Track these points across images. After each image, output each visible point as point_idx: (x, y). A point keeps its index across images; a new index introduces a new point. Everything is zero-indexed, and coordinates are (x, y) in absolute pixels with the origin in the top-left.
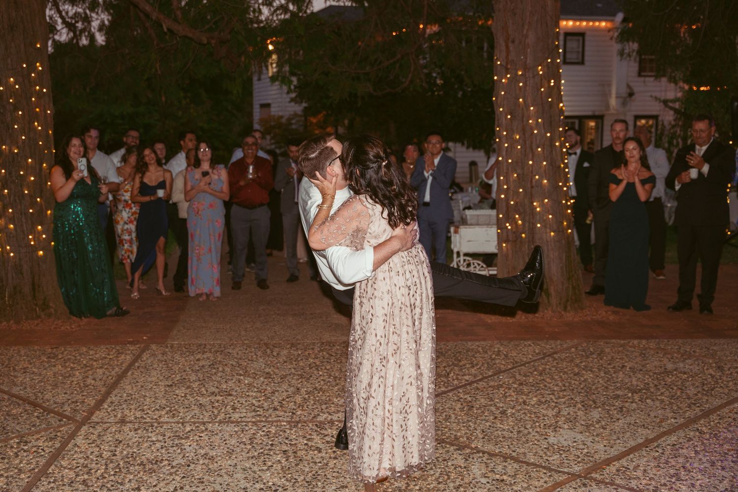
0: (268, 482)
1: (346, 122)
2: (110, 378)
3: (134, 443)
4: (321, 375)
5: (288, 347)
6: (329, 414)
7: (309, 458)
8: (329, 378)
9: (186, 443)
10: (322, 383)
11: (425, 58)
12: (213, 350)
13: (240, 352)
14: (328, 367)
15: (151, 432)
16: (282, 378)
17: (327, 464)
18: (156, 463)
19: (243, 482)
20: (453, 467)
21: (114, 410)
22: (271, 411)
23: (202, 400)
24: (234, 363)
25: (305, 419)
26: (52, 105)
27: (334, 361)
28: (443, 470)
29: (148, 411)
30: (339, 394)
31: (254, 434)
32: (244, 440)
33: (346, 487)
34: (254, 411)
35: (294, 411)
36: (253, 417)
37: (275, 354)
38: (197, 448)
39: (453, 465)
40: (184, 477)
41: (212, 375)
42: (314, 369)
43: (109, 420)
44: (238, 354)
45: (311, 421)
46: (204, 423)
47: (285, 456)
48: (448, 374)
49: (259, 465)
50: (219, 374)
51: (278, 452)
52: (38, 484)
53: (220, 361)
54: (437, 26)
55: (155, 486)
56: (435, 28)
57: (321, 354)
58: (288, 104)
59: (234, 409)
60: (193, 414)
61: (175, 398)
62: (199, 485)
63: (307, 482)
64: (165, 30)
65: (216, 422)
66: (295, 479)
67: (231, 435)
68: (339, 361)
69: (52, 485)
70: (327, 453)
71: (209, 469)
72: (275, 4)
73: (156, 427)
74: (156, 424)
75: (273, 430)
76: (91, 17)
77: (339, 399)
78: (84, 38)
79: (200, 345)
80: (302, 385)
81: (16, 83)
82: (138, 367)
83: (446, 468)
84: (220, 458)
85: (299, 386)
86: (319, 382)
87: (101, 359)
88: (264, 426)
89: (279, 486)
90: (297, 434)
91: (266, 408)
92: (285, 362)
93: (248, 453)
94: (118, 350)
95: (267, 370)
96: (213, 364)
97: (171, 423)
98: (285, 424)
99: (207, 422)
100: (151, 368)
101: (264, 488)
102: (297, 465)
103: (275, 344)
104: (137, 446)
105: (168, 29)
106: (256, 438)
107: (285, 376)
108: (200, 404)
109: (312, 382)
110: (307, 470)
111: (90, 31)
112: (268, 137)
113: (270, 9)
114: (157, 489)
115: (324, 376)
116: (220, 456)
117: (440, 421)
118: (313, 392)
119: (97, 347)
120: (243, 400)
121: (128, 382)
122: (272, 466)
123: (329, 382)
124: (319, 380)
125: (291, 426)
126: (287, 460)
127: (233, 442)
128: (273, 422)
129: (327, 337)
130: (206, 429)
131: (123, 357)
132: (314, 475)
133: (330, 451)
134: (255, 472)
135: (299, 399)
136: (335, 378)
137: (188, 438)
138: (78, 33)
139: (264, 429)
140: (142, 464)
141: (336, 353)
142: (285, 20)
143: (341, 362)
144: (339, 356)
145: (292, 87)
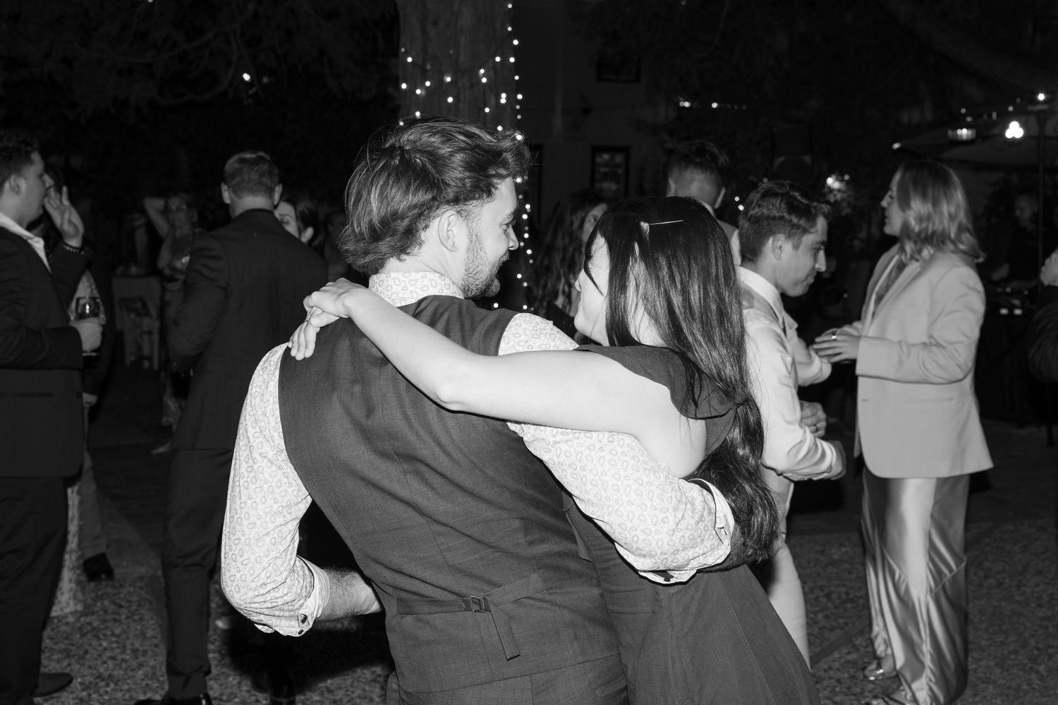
4: (106, 649)
10: (111, 663)
14: (117, 631)
27: (127, 617)
30: (147, 685)
42: (89, 636)
57: (99, 604)
68: (136, 618)
86: (105, 663)
109: (91, 663)
115: (112, 649)
118: (97, 684)
123: (124, 661)
124: (104, 658)
136: (135, 651)
141: (129, 601)
143: (141, 619)
144: (134, 608)
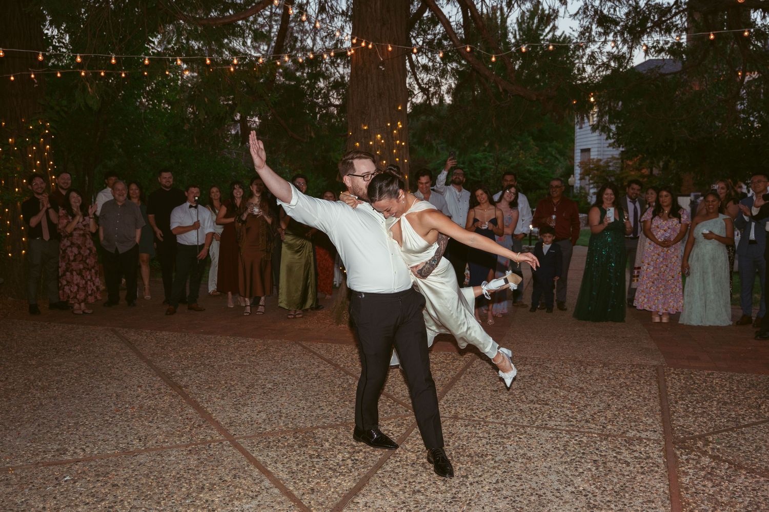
0: (579, 486)
1: (661, 164)
2: (447, 379)
3: (464, 437)
5: (600, 366)
6: (638, 431)
7: (618, 469)
8: (638, 398)
9: (508, 443)
11: (742, 104)
12: (533, 363)
13: (556, 367)
15: (479, 429)
16: (594, 394)
17: (634, 478)
18: (482, 457)
19: (556, 483)
20: (763, 498)
21: (449, 407)
22: (583, 422)
23: (523, 407)
24: (552, 376)
25: (615, 433)
26: (408, 155)
28: (752, 499)
29: (477, 411)
31: (567, 441)
32: (558, 446)
33: (653, 502)
34: (568, 420)
35: (605, 425)
36: (567, 426)
37: (588, 371)
38: (517, 448)
39: (762, 496)
40: (505, 472)
41: (531, 385)
43: (445, 415)
44: (554, 368)
45: (621, 436)
46: (523, 427)
47: (595, 465)
48: (760, 406)
49: (571, 470)
50: (538, 385)
51: (589, 461)
52: (388, 461)
53: (539, 374)
54: (756, 73)
55: (480, 476)
56: (755, 75)
58: (606, 149)
59: (550, 417)
60: (514, 417)
61: (499, 402)
62: (519, 480)
63: (615, 492)
64: (501, 90)
65: (534, 427)
66: (604, 487)
67: (547, 440)
69: (398, 463)
70: (634, 468)
71: (527, 468)
72: (597, 63)
73: (483, 426)
74: (482, 423)
75: (585, 439)
76: (441, 82)
77: (647, 418)
78: (435, 100)
79: (522, 358)
80: (613, 402)
81: (382, 139)
82: (470, 372)
83: (756, 498)
84: (536, 460)
85: (610, 402)
87: (440, 363)
88: (577, 436)
89: (589, 492)
90: (607, 447)
91: (579, 419)
92: (597, 380)
93: (561, 458)
94: (454, 357)
95: (581, 385)
96: (532, 376)
97: (495, 423)
98: (596, 435)
99: (526, 426)
100: (480, 374)
101: (575, 492)
102: (606, 475)
103: (589, 362)
104: (467, 440)
105: (504, 90)
106: (569, 446)
107: (597, 392)
108: (521, 410)
110: (616, 480)
111: (439, 95)
112: (587, 178)
113: (593, 67)
114: (482, 479)
116: (536, 457)
117: (750, 451)
119: (437, 352)
120: (558, 410)
121: (461, 384)
122: (583, 473)
125: (601, 438)
126: (597, 469)
127: (549, 446)
128: (584, 433)
129: (637, 360)
130: (525, 432)
131: (457, 362)
132: (622, 486)
133: (638, 466)
134: (567, 476)
135: (609, 414)
137: (509, 438)
138: (430, 96)
139: (577, 438)
140: (470, 456)
142: (606, 76)
145: (611, 134)
